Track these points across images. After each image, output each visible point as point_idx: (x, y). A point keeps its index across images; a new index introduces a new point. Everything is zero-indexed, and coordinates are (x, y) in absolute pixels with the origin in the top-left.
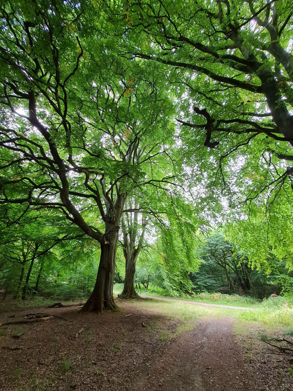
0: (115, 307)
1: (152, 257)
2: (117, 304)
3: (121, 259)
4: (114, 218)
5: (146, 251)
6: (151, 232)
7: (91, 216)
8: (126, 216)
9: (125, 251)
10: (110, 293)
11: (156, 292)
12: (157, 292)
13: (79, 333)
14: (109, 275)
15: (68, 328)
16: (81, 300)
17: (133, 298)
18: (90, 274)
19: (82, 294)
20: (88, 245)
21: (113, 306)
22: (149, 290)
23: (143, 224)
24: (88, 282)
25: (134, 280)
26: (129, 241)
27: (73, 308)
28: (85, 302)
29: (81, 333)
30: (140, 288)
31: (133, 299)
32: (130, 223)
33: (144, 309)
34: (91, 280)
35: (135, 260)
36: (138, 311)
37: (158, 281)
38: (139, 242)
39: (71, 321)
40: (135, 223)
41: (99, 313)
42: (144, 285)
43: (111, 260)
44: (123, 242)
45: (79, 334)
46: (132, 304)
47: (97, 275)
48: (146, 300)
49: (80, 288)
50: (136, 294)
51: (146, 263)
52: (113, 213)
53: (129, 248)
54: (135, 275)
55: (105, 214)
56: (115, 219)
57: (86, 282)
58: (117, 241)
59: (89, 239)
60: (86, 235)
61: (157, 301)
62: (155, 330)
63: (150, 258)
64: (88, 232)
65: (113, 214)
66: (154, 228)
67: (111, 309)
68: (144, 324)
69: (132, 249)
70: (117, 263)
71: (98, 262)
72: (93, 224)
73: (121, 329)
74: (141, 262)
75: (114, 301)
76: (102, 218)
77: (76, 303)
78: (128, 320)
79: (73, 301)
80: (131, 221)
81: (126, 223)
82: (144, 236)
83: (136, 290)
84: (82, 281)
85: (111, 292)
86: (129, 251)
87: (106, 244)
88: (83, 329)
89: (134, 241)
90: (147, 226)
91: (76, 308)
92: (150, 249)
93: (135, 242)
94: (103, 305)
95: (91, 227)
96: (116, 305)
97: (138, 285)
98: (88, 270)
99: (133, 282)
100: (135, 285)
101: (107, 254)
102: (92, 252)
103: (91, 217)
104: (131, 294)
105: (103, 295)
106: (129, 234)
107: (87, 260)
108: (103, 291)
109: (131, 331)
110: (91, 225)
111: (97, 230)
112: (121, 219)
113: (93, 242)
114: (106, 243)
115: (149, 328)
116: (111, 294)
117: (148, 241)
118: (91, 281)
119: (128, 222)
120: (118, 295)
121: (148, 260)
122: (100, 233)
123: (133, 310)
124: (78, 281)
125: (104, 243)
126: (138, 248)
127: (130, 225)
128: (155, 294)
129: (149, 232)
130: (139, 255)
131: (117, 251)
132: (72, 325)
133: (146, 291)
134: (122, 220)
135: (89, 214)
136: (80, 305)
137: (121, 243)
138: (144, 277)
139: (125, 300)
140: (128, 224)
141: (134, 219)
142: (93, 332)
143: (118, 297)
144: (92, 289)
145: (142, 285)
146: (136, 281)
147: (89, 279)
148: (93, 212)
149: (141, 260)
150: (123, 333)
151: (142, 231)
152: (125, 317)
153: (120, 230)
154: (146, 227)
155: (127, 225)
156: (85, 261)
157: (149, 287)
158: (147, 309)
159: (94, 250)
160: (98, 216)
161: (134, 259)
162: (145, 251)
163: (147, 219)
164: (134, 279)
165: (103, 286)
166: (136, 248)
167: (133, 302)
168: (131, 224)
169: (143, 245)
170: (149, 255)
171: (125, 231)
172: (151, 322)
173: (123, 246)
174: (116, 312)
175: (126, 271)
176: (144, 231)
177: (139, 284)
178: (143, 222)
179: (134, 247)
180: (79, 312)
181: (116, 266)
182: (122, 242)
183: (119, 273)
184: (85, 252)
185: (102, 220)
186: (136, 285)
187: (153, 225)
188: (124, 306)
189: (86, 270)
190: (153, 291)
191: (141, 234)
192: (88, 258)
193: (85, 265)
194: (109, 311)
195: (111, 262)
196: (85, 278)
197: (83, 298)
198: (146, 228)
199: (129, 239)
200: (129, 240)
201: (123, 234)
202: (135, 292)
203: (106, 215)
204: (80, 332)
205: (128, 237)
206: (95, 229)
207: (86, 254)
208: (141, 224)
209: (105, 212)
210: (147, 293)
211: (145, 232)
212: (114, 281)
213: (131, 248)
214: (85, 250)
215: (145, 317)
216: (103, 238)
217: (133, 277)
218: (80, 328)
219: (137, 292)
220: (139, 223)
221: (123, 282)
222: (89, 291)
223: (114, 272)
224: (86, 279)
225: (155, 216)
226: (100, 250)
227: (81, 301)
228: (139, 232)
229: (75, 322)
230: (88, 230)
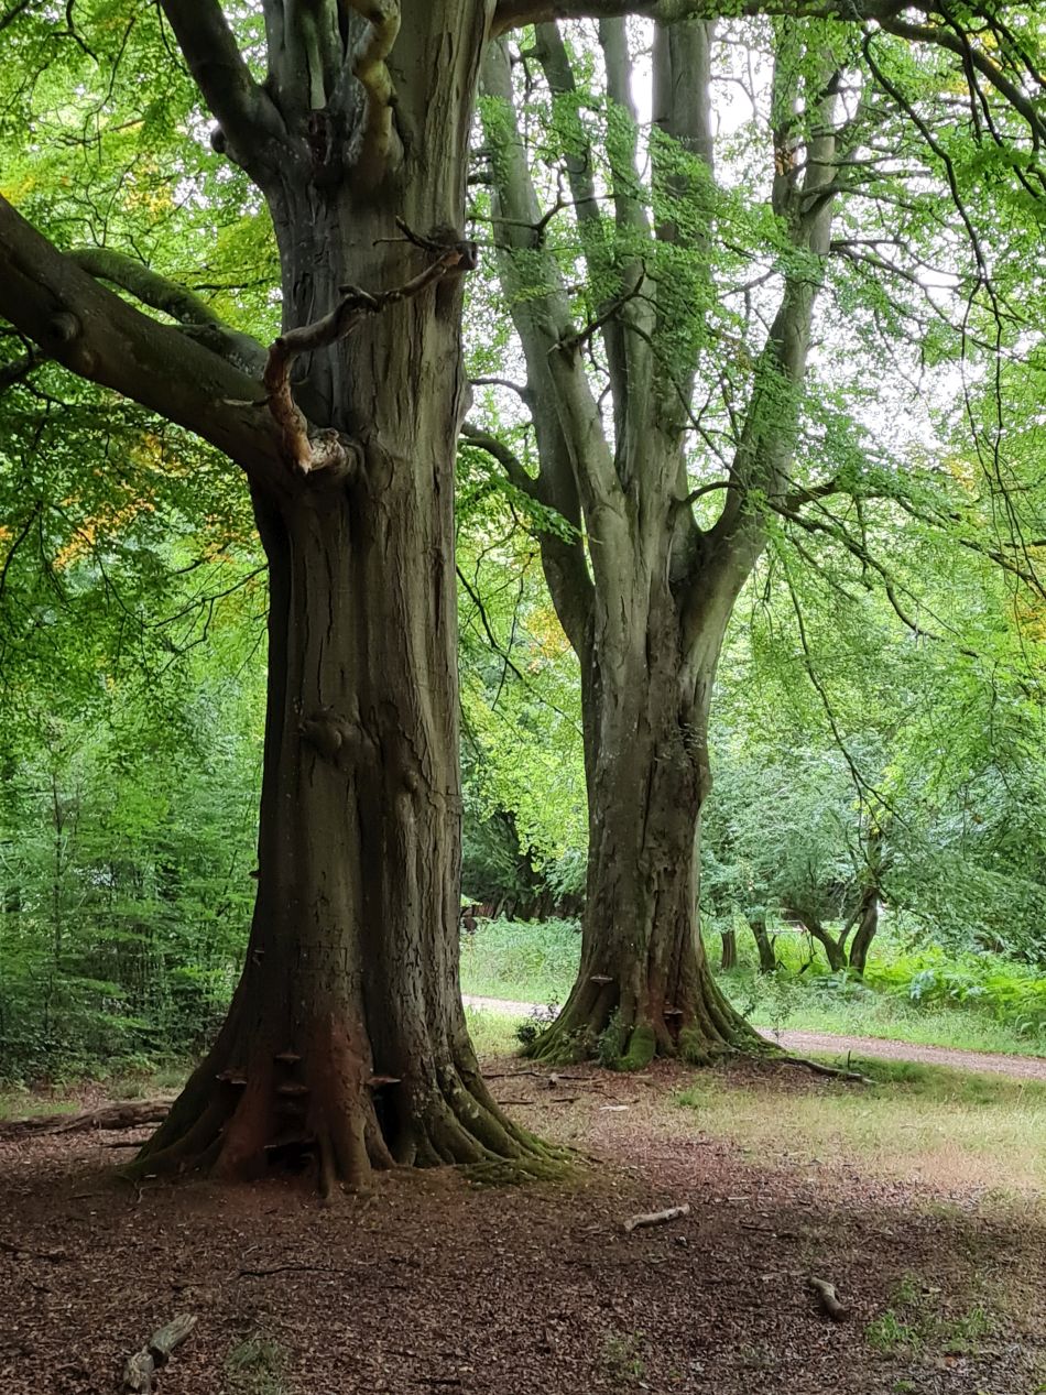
0: (496, 1138)
1: (925, 623)
2: (517, 1115)
3: (519, 658)
4: (374, 130)
5: (837, 550)
6: (899, 297)
7: (71, 119)
8: (543, 94)
9: (561, 562)
10: (431, 1003)
11: (971, 1003)
12: (988, 1006)
13: (154, 1352)
14: (397, 825)
15: (38, 1311)
16: (118, 1074)
17: (698, 1063)
18: (178, 827)
19: (121, 1022)
20: (101, 497)
21: (479, 1129)
22: (880, 983)
23: (784, 196)
24: (164, 907)
25: (700, 891)
26: (610, 438)
27: (53, 1148)
28: (162, 1089)
29: (177, 1348)
30: (768, 960)
31: (701, 1075)
32: (601, 186)
33: (834, 1163)
34: (196, 883)
35: (699, 655)
36: (758, 1179)
37: (990, 880)
38: (738, 441)
39: (55, 1260)
40: (677, 185)
41: (335, 1191)
42: (817, 932)
43: (405, 664)
44: (528, 452)
45: (159, 1359)
46: (685, 1115)
47: (252, 837)
48: (850, 1077)
49: (93, 967)
50: (724, 1025)
51: (847, 694)
52: (359, 46)
53: (617, 522)
54: (702, 825)
55: (260, 77)
56: (391, 140)
57: (149, 907)
58: (448, 430)
59: (92, 416)
60: (53, 375)
61: (982, 1093)
62: (963, 1346)
63: (897, 631)
64: (71, 329)
65: (361, 66)
66: (948, 239)
67: (462, 1156)
68: (830, 1290)
69: (654, 527)
70: (476, 703)
71: (252, 696)
72: (117, 226)
73: (579, 1328)
74: (773, 686)
75: (490, 1085)
76: (218, 142)
77: (73, 1108)
78: (659, 1253)
79: (42, 1083)
80: (620, 154)
81: (547, 187)
82: (814, 357)
83: (724, 984)
84: (93, 901)
85: (445, 999)
86: (620, 558)
87: (321, 472)
88: (186, 1321)
89: (674, 433)
90: (852, 215)
91: (83, 1146)
92: (887, 524)
93: (693, 440)
94: (362, 1122)
95: (91, 265)
96: (507, 1124)
97: (745, 937)
98: (150, 778)
99: (685, 903)
100: (709, 934)
101: (345, 602)
102: (156, 579)
103: (69, 139)
104: (674, 1023)
105: (348, 1026)
106: (599, 344)
107: (120, 674)
108: (345, 987)
109: (696, 1346)
110: (82, 240)
111: (177, 302)
112: (477, 139)
113: (150, 459)
114: (313, 455)
115: (888, 1327)
116: (447, 1021)
117: (869, 417)
118: (203, 897)
119: (579, 172)
120: (526, 1034)
121: (865, 656)
122: (221, 343)
123: (701, 1167)
124: (57, 902)
125: (291, 456)
126: (731, 520)
127: (608, 209)
128: (957, 1020)
129: (878, 302)
130: (743, 604)
131: (464, 560)
132: (73, 1287)
133: (849, 997)
134: (493, 151)
135: (32, 100)
136: (124, 1120)
137: (507, 460)
138: (814, 858)
139: (600, 1076)
140: (585, 204)
141: (662, 120)
142: (298, 1352)
143: (528, 1054)
144: (224, 981)
145: (791, 940)
146: (718, 893)
147: (169, 874)
148: (92, 67)
149: (769, 651)
150: (612, 1366)
151: (771, 298)
152: (621, 1231)
153: (483, 287)
154: (837, 229)
155: (569, 215)
156: (86, 684)
157: (884, 954)
158: (867, 1166)
159: (175, 555)
160: (158, 118)
161: (684, 652)
162: (831, 553)
163: (842, 111)
164: (697, 872)
165: (347, 938)
166: (707, 514)
167: (701, 1096)
168: (625, 197)
169: (794, 466)
170: (875, 604)
171: (543, 304)
172: (909, 1274)
173: (536, 491)
174: (518, 1181)
175: (599, 785)
176: (798, 291)
177: (758, 928)
178: (783, 157)
179: (681, 504)
180: (124, 1181)
181: (469, 732)
182: (517, 447)
183: (505, 818)
184: (76, 590)
185: (226, 173)
186: (728, 939)
187: (937, 186)
188: (595, 1135)
189: (127, 787)
190: (936, 998)
191: (760, 337)
192: (118, 647)
193: (102, 731)
194: (445, 1173)
195: (410, 682)
196: (125, 872)
197: (140, 1058)
198: (839, 248)
199: (609, 401)
200: (608, 425)
201: (515, 340)
202: (712, 1004)
203: (269, 88)
204: (165, 1340)
205: (595, 379)
206: (153, 291)
207: (91, 601)
208: (765, 192)
209: (255, 54)
210: (860, 1011)
211: (821, 304)
212: (466, 901)
213: (638, 517)
214: (68, 557)
215: (842, 1233)
216: (275, 404)
217: (680, 852)
218: (156, 1314)
219: (738, 1006)
220: (726, 176)
221: (570, 906)
222: (189, 996)
223: (452, 794)
224: (137, 873)
225: (972, 62)
226: (250, 559)
227: (126, 1085)
228: (733, 302)
229: (95, 1266)
230: (61, 307)
